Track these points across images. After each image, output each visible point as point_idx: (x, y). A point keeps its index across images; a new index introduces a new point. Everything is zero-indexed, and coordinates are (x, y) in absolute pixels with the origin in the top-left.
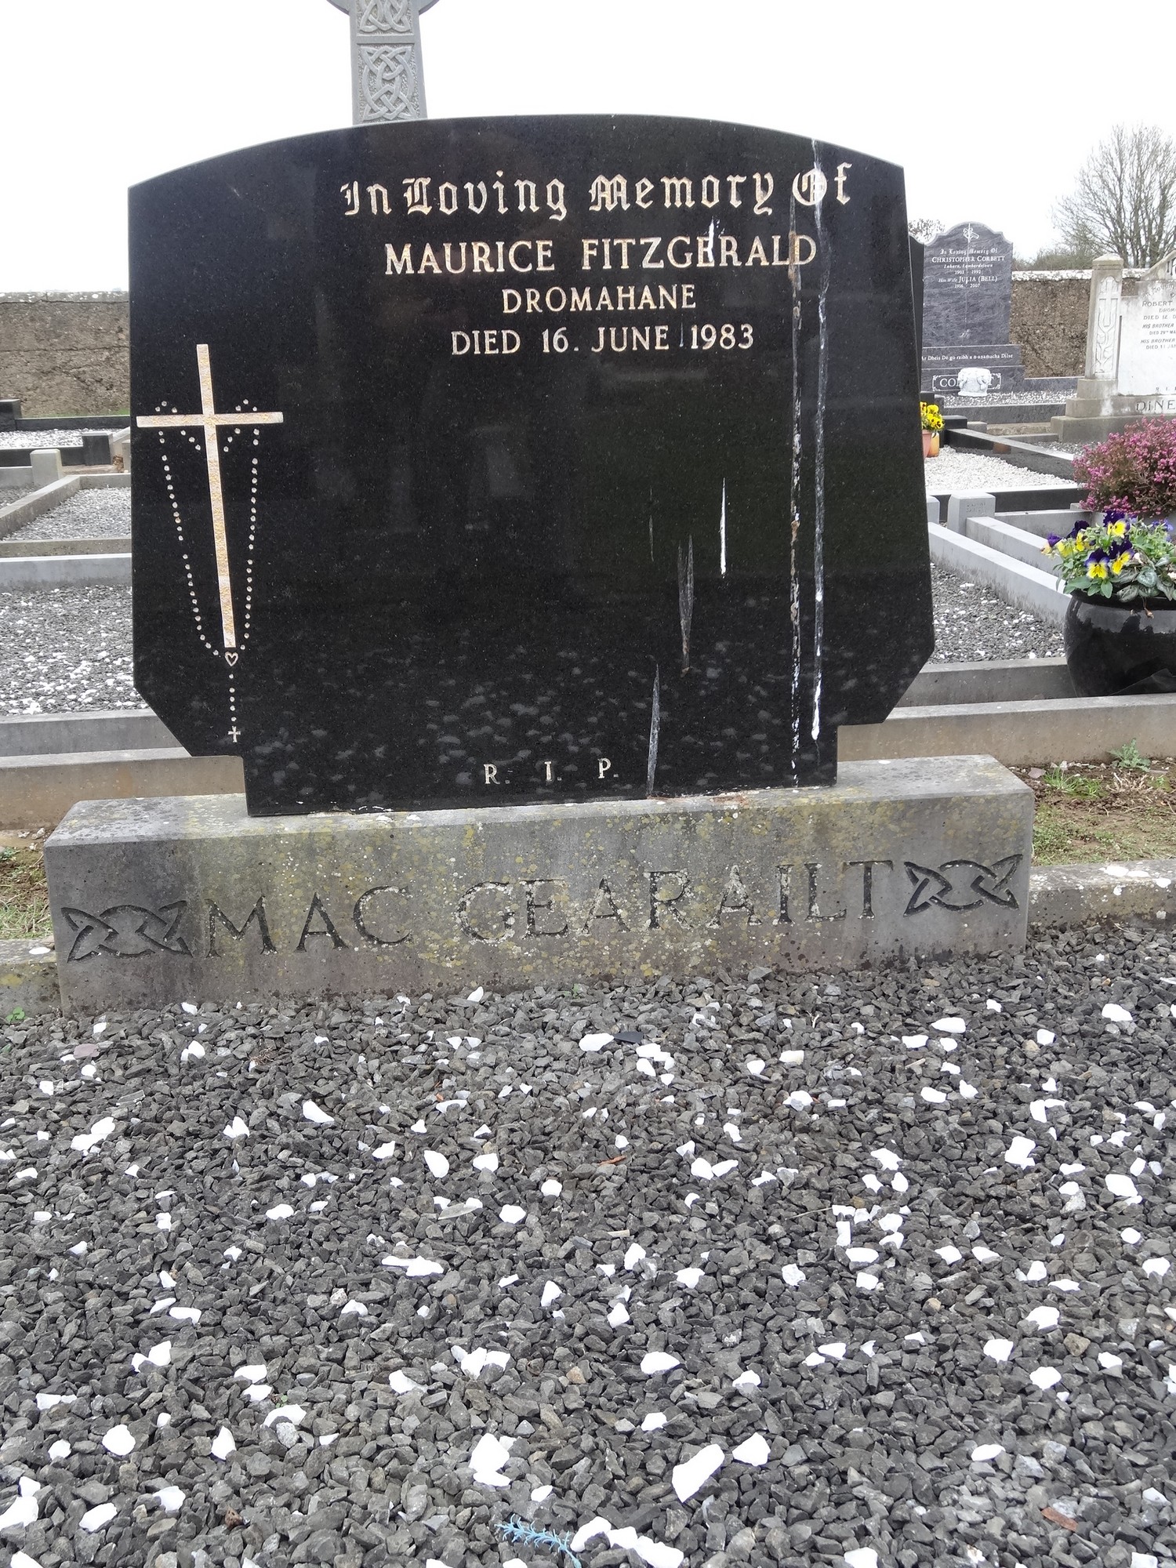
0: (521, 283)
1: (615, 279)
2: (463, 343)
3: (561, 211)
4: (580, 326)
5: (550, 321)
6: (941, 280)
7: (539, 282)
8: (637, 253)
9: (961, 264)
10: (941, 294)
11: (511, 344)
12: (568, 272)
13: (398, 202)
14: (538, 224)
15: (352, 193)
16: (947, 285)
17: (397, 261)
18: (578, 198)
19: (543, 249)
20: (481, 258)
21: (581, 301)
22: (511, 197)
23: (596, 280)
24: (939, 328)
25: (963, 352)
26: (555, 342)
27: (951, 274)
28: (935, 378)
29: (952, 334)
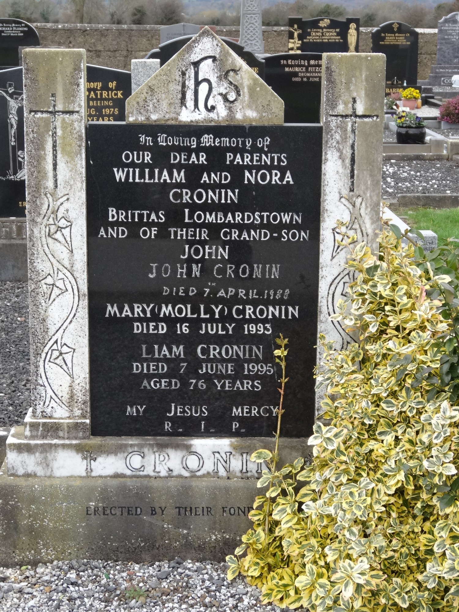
0: (301, 72)
1: (313, 72)
2: (294, 79)
3: (306, 64)
4: (308, 78)
5: (305, 77)
6: (446, 37)
7: (304, 72)
8: (315, 69)
9: (455, 30)
10: (446, 43)
11: (299, 79)
12: (307, 71)
13: (287, 62)
14: (304, 66)
15: (282, 61)
16: (448, 39)
17: (287, 69)
18: (309, 63)
19: (304, 68)
20: (297, 69)
21: (308, 75)
22: (301, 62)
23: (310, 72)
24: (445, 57)
25: (455, 68)
26: (305, 79)
27: (450, 35)
28: (442, 79)
29: (451, 60)
